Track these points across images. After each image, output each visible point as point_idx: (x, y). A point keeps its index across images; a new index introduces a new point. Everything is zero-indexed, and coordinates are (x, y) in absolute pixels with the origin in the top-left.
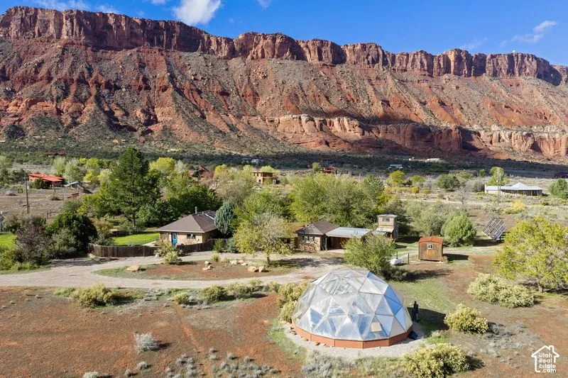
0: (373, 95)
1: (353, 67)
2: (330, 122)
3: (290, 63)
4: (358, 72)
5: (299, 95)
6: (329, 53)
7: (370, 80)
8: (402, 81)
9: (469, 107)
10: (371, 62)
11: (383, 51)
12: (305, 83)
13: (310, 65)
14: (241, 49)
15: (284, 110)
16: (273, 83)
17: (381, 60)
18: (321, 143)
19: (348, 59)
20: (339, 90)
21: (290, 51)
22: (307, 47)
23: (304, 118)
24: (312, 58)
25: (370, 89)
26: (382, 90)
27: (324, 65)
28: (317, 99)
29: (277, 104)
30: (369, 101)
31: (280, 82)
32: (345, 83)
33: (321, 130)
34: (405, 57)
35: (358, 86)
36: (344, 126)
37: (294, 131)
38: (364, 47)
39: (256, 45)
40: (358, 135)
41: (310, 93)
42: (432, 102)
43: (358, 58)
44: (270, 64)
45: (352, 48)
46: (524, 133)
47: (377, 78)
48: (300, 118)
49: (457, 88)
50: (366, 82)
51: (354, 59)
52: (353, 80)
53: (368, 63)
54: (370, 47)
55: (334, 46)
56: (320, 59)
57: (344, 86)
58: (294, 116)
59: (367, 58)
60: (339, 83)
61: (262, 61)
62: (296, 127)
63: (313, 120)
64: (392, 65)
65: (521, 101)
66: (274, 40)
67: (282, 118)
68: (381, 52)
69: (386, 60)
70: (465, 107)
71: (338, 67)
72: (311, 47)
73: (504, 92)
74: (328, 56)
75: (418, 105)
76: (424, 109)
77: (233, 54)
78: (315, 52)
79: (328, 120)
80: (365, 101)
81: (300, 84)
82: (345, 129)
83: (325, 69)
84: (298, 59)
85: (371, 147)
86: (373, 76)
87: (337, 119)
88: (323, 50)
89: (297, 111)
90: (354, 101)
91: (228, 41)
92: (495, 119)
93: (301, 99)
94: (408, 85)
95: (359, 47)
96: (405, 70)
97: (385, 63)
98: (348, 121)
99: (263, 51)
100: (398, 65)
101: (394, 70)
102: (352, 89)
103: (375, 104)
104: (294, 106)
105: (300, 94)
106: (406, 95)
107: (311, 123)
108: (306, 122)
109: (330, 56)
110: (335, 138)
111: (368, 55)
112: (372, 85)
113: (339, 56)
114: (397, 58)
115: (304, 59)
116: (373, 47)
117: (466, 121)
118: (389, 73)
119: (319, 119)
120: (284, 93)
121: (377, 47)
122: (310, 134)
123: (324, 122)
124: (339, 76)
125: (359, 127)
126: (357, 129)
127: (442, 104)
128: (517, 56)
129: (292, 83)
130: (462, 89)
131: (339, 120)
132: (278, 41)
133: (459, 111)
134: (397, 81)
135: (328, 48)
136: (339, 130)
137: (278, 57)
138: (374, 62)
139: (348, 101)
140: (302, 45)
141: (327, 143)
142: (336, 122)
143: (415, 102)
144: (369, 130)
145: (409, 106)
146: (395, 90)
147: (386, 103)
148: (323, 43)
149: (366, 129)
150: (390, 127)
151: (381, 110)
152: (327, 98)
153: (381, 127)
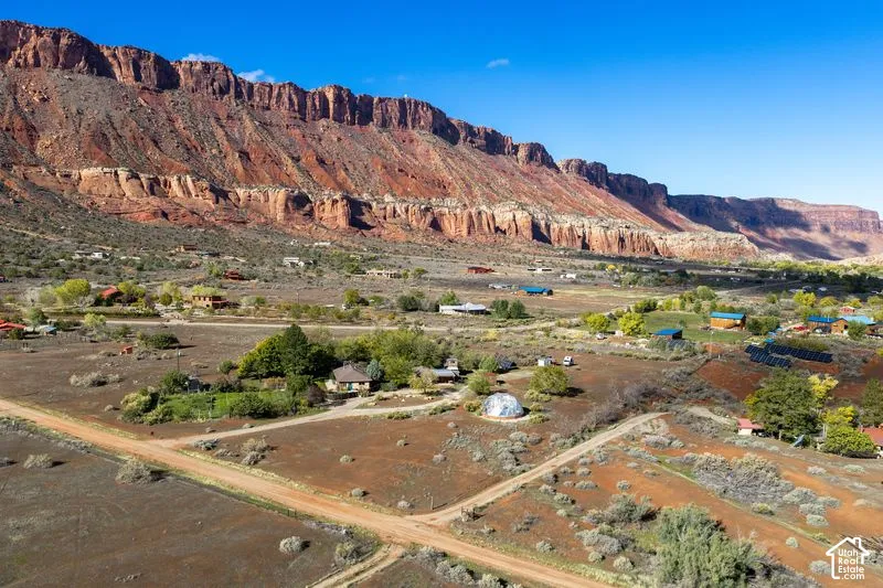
0: (226, 143)
1: (191, 95)
2: (166, 181)
3: (87, 81)
4: (199, 105)
5: (109, 136)
6: (152, 71)
7: (218, 119)
8: (264, 125)
9: (355, 169)
10: (217, 91)
11: (235, 77)
12: (117, 116)
13: (122, 86)
15: (87, 159)
16: (61, 111)
17: (232, 91)
18: (155, 214)
19: (182, 83)
20: (171, 131)
21: (87, 61)
22: (114, 56)
23: (123, 174)
24: (123, 75)
25: (220, 133)
26: (237, 136)
27: (144, 88)
28: (140, 144)
29: (72, 148)
30: (221, 152)
31: (74, 110)
32: (180, 121)
33: (153, 193)
34: (268, 89)
35: (201, 127)
36: (187, 189)
37: (107, 194)
38: (206, 67)
39: (24, 43)
40: (211, 202)
41: (126, 133)
42: (308, 159)
43: (198, 83)
44: (52, 78)
45: (188, 66)
46: (423, 207)
47: (229, 117)
48: (116, 172)
49: (339, 139)
50: (212, 121)
51: (191, 83)
52: (193, 117)
53: (214, 93)
54: (216, 69)
55: (159, 60)
56: (138, 78)
57: (180, 124)
58: (106, 170)
59: (212, 85)
60: (171, 120)
61: (35, 72)
62: (110, 188)
63: (138, 178)
64: (249, 99)
65: (417, 163)
66: (56, 39)
67: (85, 172)
68: (232, 79)
69: (242, 91)
70: (350, 168)
71: (167, 94)
72: (122, 58)
73: (396, 151)
74: (150, 76)
75: (290, 161)
76: (299, 168)
78: (127, 64)
79: (161, 178)
80: (214, 151)
81: (109, 117)
82: (189, 194)
83: (147, 95)
84: (99, 74)
85: (231, 221)
86: (223, 115)
87: (175, 177)
88: (142, 64)
89: (107, 161)
90: (197, 150)
92: (388, 187)
93: (113, 143)
94: (274, 130)
95: (198, 67)
96: (268, 108)
97: (239, 95)
98: (193, 181)
99: (36, 55)
100: (258, 99)
101: (252, 106)
102: (193, 131)
103: (230, 158)
104: (102, 153)
105: (110, 133)
106: (272, 145)
107: (134, 181)
108: (128, 179)
109: (154, 75)
110: (175, 206)
111: (214, 80)
112: (221, 126)
113: (167, 77)
114: (255, 89)
115: (112, 75)
116: (221, 69)
117: (353, 187)
118: (245, 111)
119: (147, 176)
120: (82, 130)
121: (225, 69)
122: (135, 199)
123: (156, 181)
124: (171, 109)
125: (211, 190)
126: (208, 194)
127: (321, 162)
128: (409, 102)
129: (95, 114)
130: (345, 143)
131: (179, 179)
132: (64, 41)
133: (343, 173)
134: (257, 123)
135: (150, 63)
136: (180, 194)
137: (65, 67)
138: (223, 91)
139: (188, 149)
140: (106, 53)
141: (165, 215)
142: (174, 182)
143: (284, 156)
144: (225, 195)
145: (278, 163)
146: (256, 136)
147: (244, 155)
148: (141, 54)
149: (220, 194)
150: (254, 192)
151: (239, 166)
152: (156, 143)
153: (241, 192)
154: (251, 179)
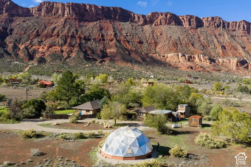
0: (217, 43)
1: (207, 29)
2: (194, 57)
3: (174, 27)
4: (209, 31)
5: (178, 43)
6: (194, 22)
7: (215, 36)
8: (232, 36)
10: (216, 26)
11: (223, 21)
12: (181, 37)
13: (185, 28)
14: (150, 20)
15: (170, 51)
16: (165, 37)
17: (222, 25)
18: (188, 68)
19: (204, 25)
20: (199, 41)
21: (175, 21)
22: (183, 19)
23: (180, 55)
24: (186, 24)
25: (215, 40)
26: (222, 41)
27: (192, 28)
28: (187, 45)
29: (167, 48)
30: (215, 46)
31: (169, 37)
32: (202, 37)
33: (189, 61)
34: (235, 24)
35: (209, 39)
36: (201, 59)
37: (175, 62)
38: (213, 18)
39: (157, 18)
40: (208, 64)
41: (184, 42)
42: (249, 47)
43: (210, 24)
44: (164, 28)
45: (206, 19)
47: (219, 35)
48: (178, 54)
50: (213, 37)
51: (207, 25)
52: (207, 35)
53: (215, 27)
54: (216, 18)
55: (197, 18)
56: (190, 25)
57: (202, 39)
58: (175, 54)
59: (214, 24)
60: (199, 37)
61: (160, 26)
62: (176, 59)
63: (185, 56)
64: (228, 28)
66: (166, 16)
67: (169, 55)
68: (222, 21)
69: (225, 25)
71: (199, 29)
72: (185, 19)
74: (194, 23)
75: (241, 48)
76: (244, 51)
77: (146, 23)
78: (187, 21)
79: (192, 56)
80: (213, 47)
81: (179, 38)
82: (201, 61)
83: (192, 30)
84: (178, 25)
85: (215, 70)
86: (217, 34)
87: (197, 55)
88: (192, 20)
89: (177, 51)
90: (206, 46)
91: (144, 16)
93: (179, 45)
94: (236, 38)
95: (210, 19)
96: (235, 30)
97: (224, 27)
98: (203, 56)
99: (160, 21)
100: (231, 28)
101: (229, 30)
102: (206, 40)
103: (218, 48)
104: (175, 49)
106: (234, 43)
107: (184, 57)
108: (181, 57)
109: (195, 23)
110: (195, 65)
111: (215, 23)
112: (216, 38)
113: (200, 23)
114: (230, 24)
115: (182, 25)
116: (218, 18)
118: (226, 32)
119: (188, 55)
120: (170, 42)
121: (220, 18)
122: (183, 63)
123: (191, 57)
124: (200, 34)
125: (209, 59)
126: (208, 61)
129: (175, 37)
131: (198, 56)
132: (168, 16)
134: (230, 36)
135: (194, 19)
136: (198, 61)
137: (168, 24)
138: (218, 26)
139: (203, 46)
140: (181, 18)
141: (192, 68)
142: (196, 57)
143: (239, 47)
144: (214, 61)
145: (236, 49)
146: (229, 41)
147: (223, 47)
148: (191, 17)
149: (212, 60)
150: (225, 60)
151: (221, 51)
152: (193, 45)
153: (220, 60)
154: (225, 55)
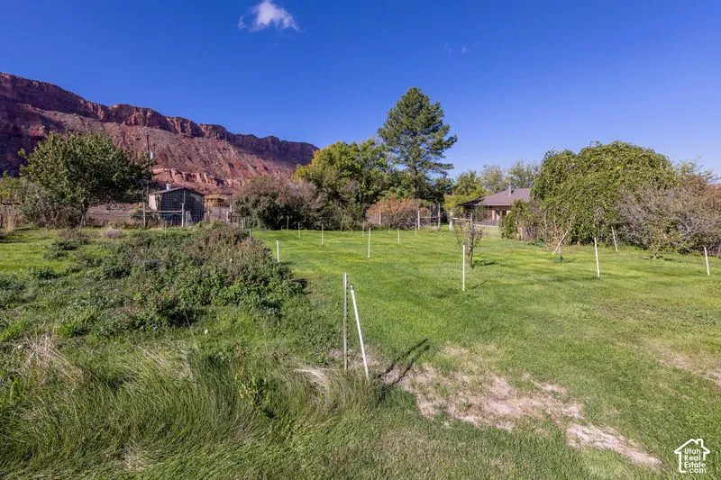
0: (222, 160)
1: (207, 140)
2: (194, 176)
3: (158, 131)
4: (211, 144)
6: (189, 128)
7: (219, 150)
10: (219, 138)
11: (227, 132)
12: (172, 147)
14: (116, 116)
16: (146, 144)
17: (226, 138)
19: (203, 134)
20: (197, 154)
21: (159, 123)
22: (172, 121)
23: (173, 172)
25: (220, 156)
26: (228, 157)
27: (186, 136)
28: (182, 159)
30: (220, 164)
31: (152, 144)
33: (188, 180)
34: (241, 137)
35: (211, 153)
36: (204, 179)
37: (166, 181)
38: (214, 127)
39: (130, 115)
40: (215, 185)
41: (176, 154)
43: (210, 134)
44: (142, 130)
45: (205, 126)
47: (224, 149)
50: (216, 151)
51: (207, 134)
52: (208, 148)
53: (217, 138)
55: (192, 123)
56: (182, 131)
57: (201, 151)
58: (165, 169)
59: (216, 135)
60: (197, 150)
61: (134, 127)
62: (168, 178)
63: (181, 173)
66: (145, 113)
68: (225, 132)
71: (196, 139)
72: (175, 122)
74: (188, 130)
77: (109, 118)
79: (192, 174)
80: (217, 163)
81: (168, 147)
82: (205, 181)
83: (187, 139)
84: (165, 129)
86: (221, 148)
87: (198, 174)
88: (185, 125)
89: (168, 166)
90: (209, 163)
91: (104, 108)
93: (169, 158)
95: (210, 127)
97: (229, 139)
98: (207, 176)
99: (135, 120)
102: (207, 154)
103: (224, 166)
104: (165, 162)
105: (168, 154)
106: (243, 161)
107: (179, 175)
108: (176, 174)
109: (190, 130)
110: (198, 187)
111: (217, 133)
112: (221, 153)
113: (196, 131)
114: (236, 137)
116: (220, 128)
118: (232, 146)
119: (185, 173)
121: (223, 128)
122: (179, 183)
123: (189, 175)
124: (197, 145)
126: (214, 181)
129: (162, 146)
131: (200, 175)
132: (149, 114)
135: (188, 125)
136: (201, 181)
137: (149, 126)
138: (222, 138)
139: (205, 162)
140: (168, 120)
142: (198, 176)
143: (249, 166)
144: (222, 182)
145: (247, 169)
146: (236, 157)
147: (231, 165)
148: (185, 121)
149: (220, 182)
150: (235, 181)
151: (228, 170)
152: (190, 159)
153: (229, 181)
154: (233, 175)
